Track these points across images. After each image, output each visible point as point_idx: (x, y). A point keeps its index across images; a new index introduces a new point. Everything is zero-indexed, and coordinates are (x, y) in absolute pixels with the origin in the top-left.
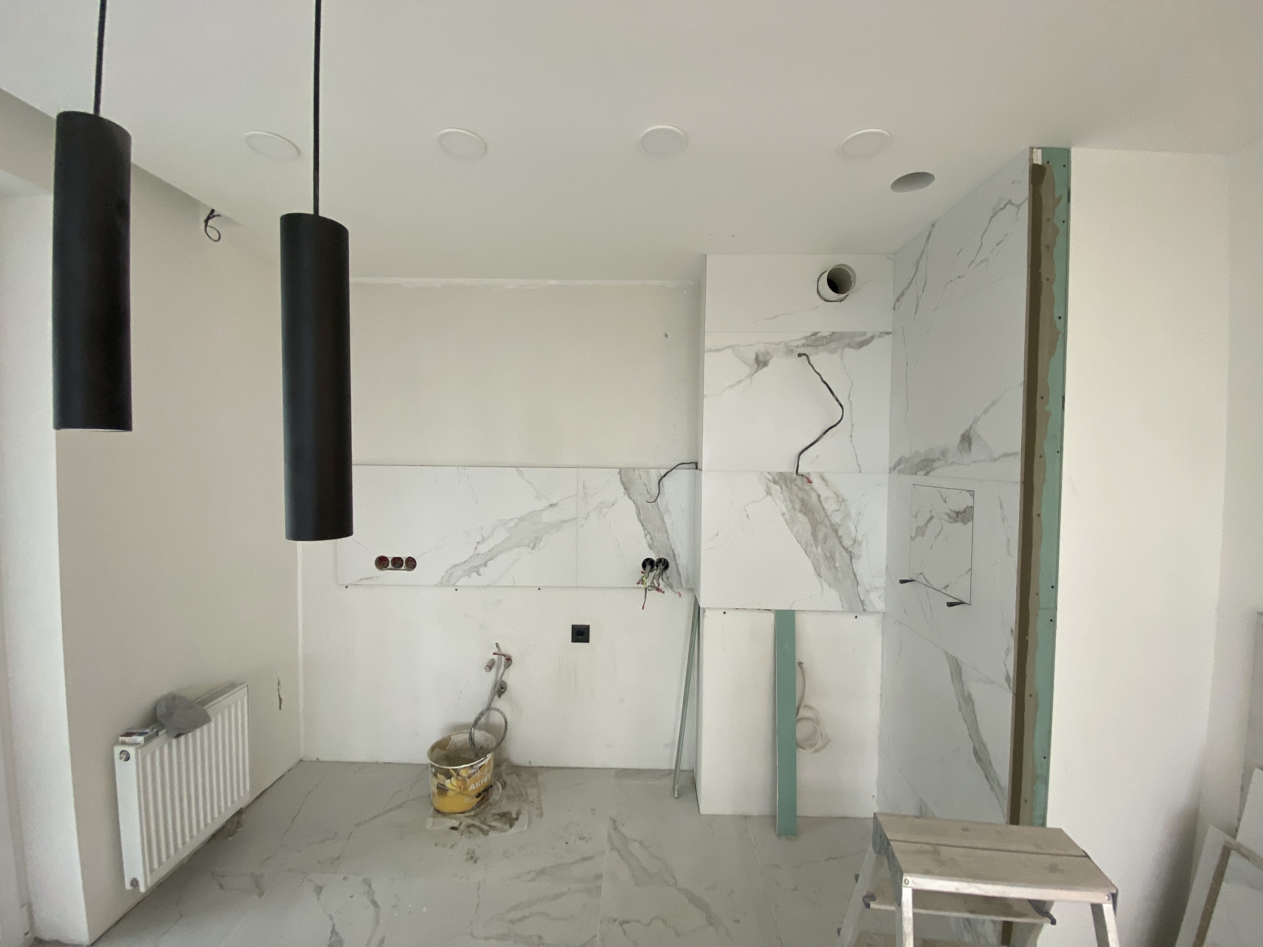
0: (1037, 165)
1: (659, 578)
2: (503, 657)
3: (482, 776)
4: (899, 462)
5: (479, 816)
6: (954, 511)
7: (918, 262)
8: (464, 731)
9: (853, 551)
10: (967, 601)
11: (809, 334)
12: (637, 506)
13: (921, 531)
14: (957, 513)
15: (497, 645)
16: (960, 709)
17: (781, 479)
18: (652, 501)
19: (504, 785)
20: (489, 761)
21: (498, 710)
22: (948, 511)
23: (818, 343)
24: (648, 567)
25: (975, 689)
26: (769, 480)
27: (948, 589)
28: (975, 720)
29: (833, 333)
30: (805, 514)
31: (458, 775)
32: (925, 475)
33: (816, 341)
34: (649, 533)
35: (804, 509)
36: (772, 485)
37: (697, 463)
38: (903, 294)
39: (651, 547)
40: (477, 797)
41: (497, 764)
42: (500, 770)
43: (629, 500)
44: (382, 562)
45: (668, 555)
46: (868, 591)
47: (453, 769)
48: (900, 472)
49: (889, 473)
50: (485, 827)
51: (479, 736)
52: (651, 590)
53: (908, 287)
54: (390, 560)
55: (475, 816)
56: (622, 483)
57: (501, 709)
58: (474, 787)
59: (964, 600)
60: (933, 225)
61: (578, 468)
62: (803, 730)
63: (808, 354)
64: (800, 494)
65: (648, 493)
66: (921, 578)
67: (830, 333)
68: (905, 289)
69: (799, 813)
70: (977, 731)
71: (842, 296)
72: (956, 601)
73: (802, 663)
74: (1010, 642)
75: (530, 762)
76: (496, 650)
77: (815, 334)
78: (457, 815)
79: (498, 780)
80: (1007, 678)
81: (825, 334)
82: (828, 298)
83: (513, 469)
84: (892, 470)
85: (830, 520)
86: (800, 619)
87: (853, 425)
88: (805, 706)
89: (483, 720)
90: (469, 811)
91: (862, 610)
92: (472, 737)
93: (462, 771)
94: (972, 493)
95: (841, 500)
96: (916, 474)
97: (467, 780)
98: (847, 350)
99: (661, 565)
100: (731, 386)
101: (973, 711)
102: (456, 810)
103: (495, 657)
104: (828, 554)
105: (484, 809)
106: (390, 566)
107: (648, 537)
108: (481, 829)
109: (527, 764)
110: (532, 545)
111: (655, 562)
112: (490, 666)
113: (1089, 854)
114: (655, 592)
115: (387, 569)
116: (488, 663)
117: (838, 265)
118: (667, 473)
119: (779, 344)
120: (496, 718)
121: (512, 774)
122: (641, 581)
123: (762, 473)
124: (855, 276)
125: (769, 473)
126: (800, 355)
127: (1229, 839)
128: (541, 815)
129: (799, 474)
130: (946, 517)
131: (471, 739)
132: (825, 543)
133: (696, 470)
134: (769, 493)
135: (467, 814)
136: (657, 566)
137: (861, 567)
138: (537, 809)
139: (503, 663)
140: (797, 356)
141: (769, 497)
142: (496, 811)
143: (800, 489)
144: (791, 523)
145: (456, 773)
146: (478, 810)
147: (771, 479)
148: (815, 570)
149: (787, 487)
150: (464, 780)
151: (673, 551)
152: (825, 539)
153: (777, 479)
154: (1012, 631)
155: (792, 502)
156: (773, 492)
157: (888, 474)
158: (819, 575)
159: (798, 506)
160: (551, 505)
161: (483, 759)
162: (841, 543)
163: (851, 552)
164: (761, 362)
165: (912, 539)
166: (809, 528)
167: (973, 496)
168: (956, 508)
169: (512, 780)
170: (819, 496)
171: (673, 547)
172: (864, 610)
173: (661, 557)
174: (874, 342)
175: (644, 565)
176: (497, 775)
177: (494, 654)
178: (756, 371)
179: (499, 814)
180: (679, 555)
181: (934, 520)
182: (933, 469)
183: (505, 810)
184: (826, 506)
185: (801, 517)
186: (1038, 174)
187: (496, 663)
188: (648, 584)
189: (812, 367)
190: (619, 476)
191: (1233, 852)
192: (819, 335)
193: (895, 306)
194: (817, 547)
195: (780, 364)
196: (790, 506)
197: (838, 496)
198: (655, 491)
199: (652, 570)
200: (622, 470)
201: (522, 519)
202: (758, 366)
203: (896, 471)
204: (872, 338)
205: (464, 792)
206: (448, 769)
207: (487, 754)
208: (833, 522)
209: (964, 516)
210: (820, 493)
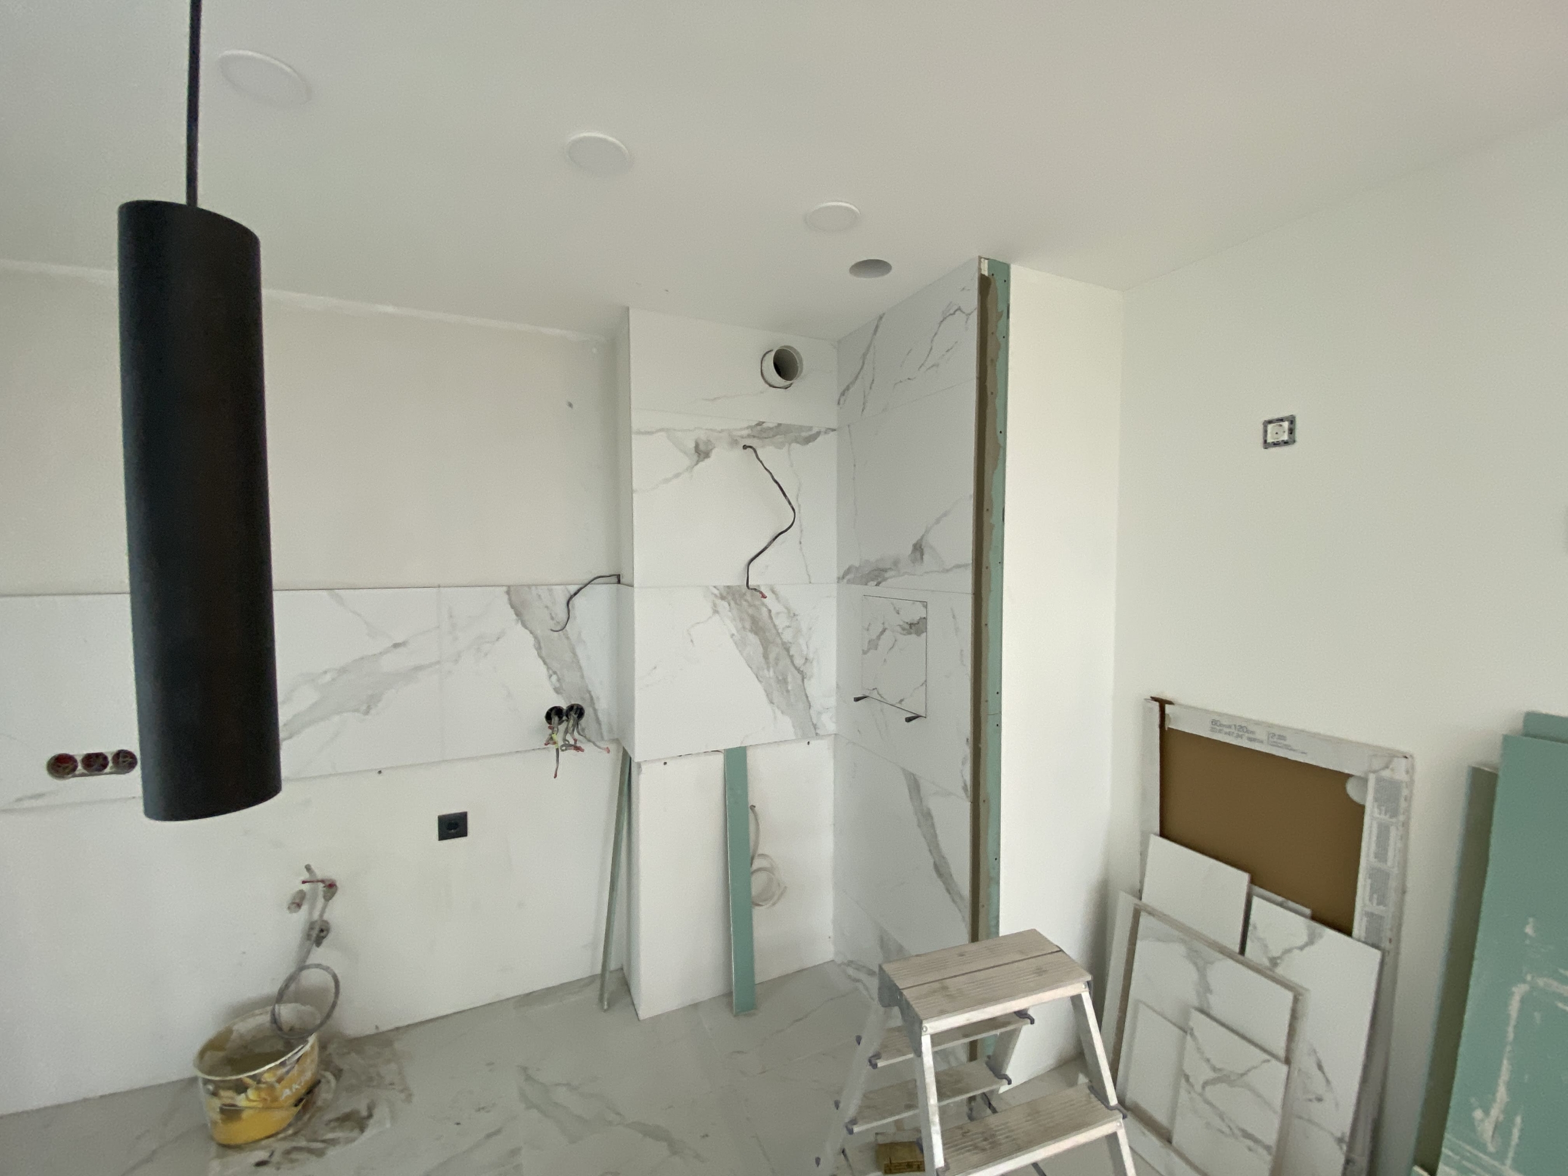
0: (984, 275)
1: (573, 730)
2: (321, 885)
3: (302, 1072)
4: (848, 571)
5: (303, 1132)
6: (907, 623)
7: (864, 355)
8: (257, 1012)
9: (805, 671)
10: (921, 712)
11: (754, 424)
12: (536, 637)
13: (873, 644)
14: (911, 625)
15: (308, 868)
16: (919, 826)
17: (729, 594)
18: (557, 629)
19: (338, 1074)
20: (312, 1047)
21: (318, 966)
22: (901, 623)
23: (764, 435)
24: (555, 719)
25: (934, 804)
26: (716, 596)
27: (903, 703)
28: (935, 836)
29: (780, 425)
30: (756, 633)
31: (259, 1082)
32: (876, 585)
33: (763, 432)
34: (555, 673)
35: (754, 629)
36: (719, 602)
37: (619, 575)
38: (848, 388)
39: (557, 691)
40: (296, 1105)
41: (323, 1046)
42: (327, 1052)
43: (523, 629)
44: (61, 765)
45: (583, 699)
46: (820, 713)
47: (250, 1077)
48: (849, 582)
49: (838, 582)
50: (319, 1145)
51: (287, 1012)
52: (566, 750)
53: (853, 383)
54: (79, 759)
55: (295, 1134)
56: (513, 607)
57: (324, 963)
58: (287, 1093)
59: (919, 713)
60: (881, 318)
61: (439, 587)
62: (758, 883)
63: (754, 446)
64: (750, 611)
65: (552, 618)
66: (875, 694)
67: (776, 425)
68: (851, 383)
69: (758, 979)
70: (937, 846)
71: (788, 382)
72: (913, 715)
73: (754, 807)
74: (967, 751)
75: (377, 1027)
76: (306, 876)
77: (760, 424)
78: (264, 1143)
79: (326, 1070)
80: (965, 788)
81: (771, 425)
82: (773, 383)
83: (325, 593)
84: (840, 579)
85: (781, 639)
86: (750, 753)
87: (802, 531)
88: (759, 855)
89: (293, 987)
90: (285, 1130)
91: (814, 735)
92: (277, 1017)
93: (266, 1075)
94: (925, 605)
95: (792, 615)
96: (866, 584)
97: (277, 1086)
98: (794, 445)
99: (572, 713)
100: (667, 481)
101: (933, 826)
102: (258, 1137)
103: (306, 887)
104: (780, 678)
105: (310, 1119)
106: (80, 767)
107: (554, 678)
108: (311, 1151)
109: (373, 1031)
110: (364, 707)
111: (564, 711)
112: (297, 903)
113: (1063, 948)
114: (572, 752)
115: (75, 776)
116: (294, 899)
117: (785, 346)
118: (579, 591)
119: (722, 431)
120: (313, 978)
121: (349, 1053)
122: (551, 740)
123: (707, 587)
124: (801, 360)
125: (715, 587)
126: (745, 447)
127: (1137, 901)
128: (409, 1097)
129: (750, 587)
130: (899, 629)
131: (275, 1020)
132: (777, 664)
133: (619, 585)
134: (716, 612)
135: (281, 1136)
136: (567, 716)
137: (813, 688)
138: (402, 1091)
139: (321, 894)
140: (742, 448)
141: (717, 617)
142: (331, 1115)
143: (750, 605)
144: (741, 644)
145: (254, 1080)
146: (300, 1123)
147: (719, 595)
148: (767, 695)
149: (736, 603)
150: (271, 1087)
151: (589, 692)
152: (777, 659)
153: (725, 594)
154: (967, 740)
155: (742, 620)
156: (720, 609)
157: (835, 586)
158: (772, 702)
159: (748, 625)
160: (396, 646)
161: (300, 1047)
162: (792, 662)
163: (802, 671)
164: (702, 452)
165: (865, 653)
166: (761, 650)
167: (926, 607)
168: (909, 620)
169: (351, 1062)
170: (770, 611)
171: (590, 688)
172: (817, 734)
173: (573, 703)
174: (820, 439)
175: (548, 717)
176: (326, 1063)
177: (304, 882)
178: (697, 464)
179: (338, 1119)
180: (598, 698)
181: (887, 633)
182: (885, 579)
183: (347, 1110)
184: (777, 622)
185: (753, 638)
186: (985, 284)
187: (308, 897)
188: (560, 743)
189: (761, 462)
190: (506, 597)
191: (1143, 914)
192: (765, 425)
193: (839, 400)
194: (768, 670)
195: (724, 456)
196: (740, 626)
197: (788, 610)
198: (562, 615)
199: (561, 722)
200: (512, 589)
201: (343, 671)
202: (699, 457)
203: (845, 581)
204: (818, 433)
205: (276, 1104)
206: (241, 1078)
207: (308, 1036)
208: (784, 640)
209: (917, 627)
210: (770, 608)
